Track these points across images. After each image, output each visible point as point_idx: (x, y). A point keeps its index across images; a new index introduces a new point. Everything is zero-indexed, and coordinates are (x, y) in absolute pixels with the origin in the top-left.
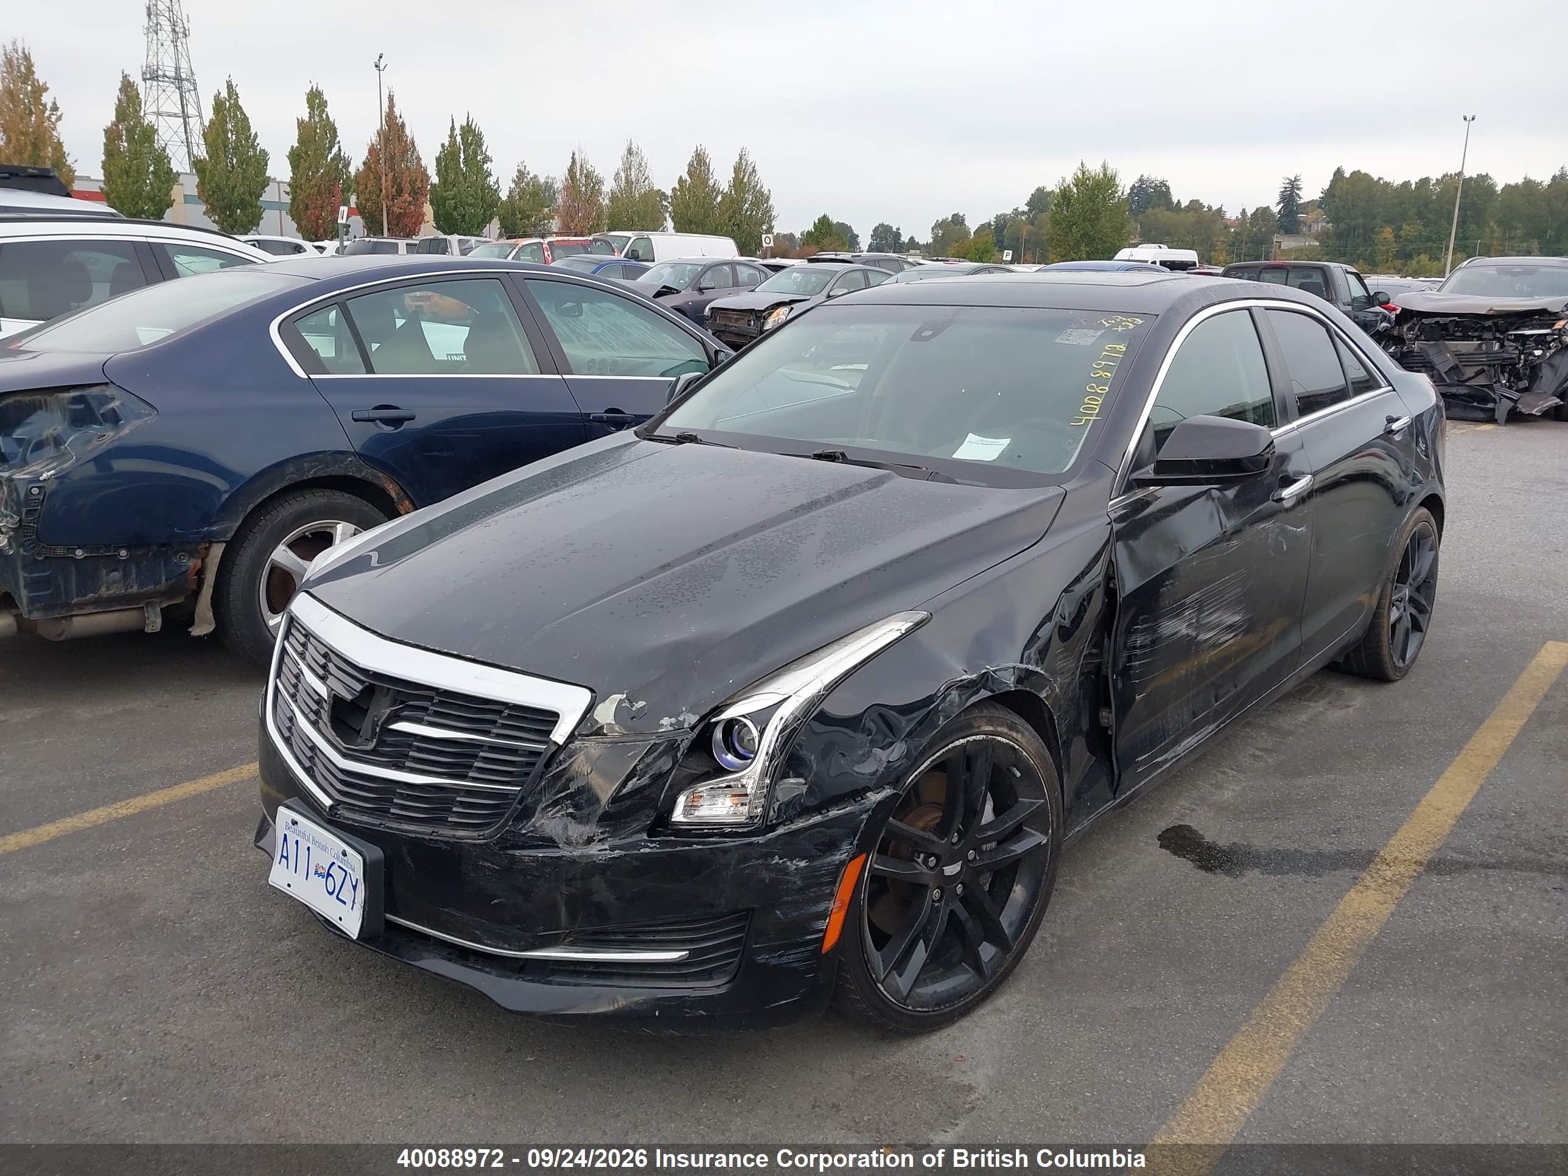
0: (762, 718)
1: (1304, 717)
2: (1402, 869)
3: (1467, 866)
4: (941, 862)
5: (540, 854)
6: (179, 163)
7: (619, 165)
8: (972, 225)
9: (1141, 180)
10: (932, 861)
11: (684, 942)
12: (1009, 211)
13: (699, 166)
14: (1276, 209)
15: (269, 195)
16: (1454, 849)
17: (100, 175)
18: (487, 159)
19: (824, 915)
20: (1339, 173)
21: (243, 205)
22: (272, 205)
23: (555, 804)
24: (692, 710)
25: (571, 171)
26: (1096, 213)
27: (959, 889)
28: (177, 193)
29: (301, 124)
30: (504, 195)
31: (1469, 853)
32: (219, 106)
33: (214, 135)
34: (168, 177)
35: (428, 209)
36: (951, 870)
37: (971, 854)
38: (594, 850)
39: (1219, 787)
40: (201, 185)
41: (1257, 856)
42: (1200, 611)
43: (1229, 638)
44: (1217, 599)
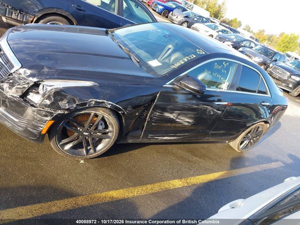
10: (81, 130)
19: (42, 127)
23: (7, 83)
27: (87, 138)
36: (85, 134)
38: (8, 94)
42: (179, 114)
43: (187, 124)
44: (185, 115)
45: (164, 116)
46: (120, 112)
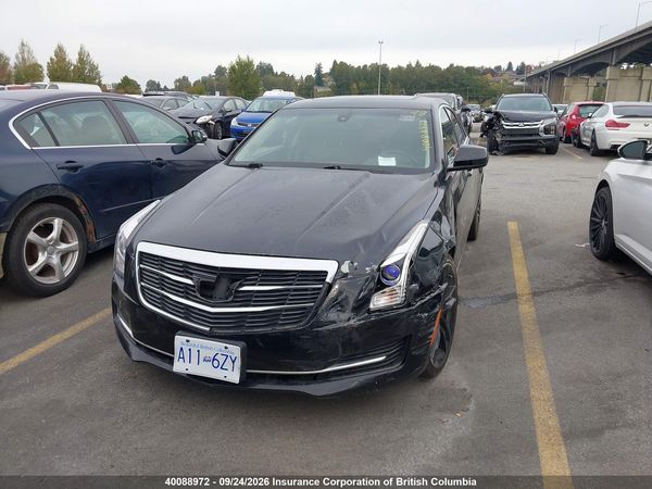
0: (400, 263)
5: (331, 327)
7: (17, 51)
8: (192, 81)
11: (385, 352)
12: (207, 75)
13: (60, 52)
14: (314, 76)
19: (432, 333)
20: (335, 62)
23: (333, 307)
38: (352, 322)
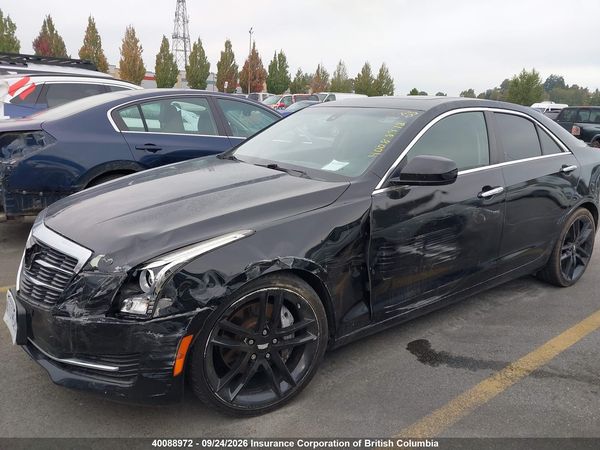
0: (156, 270)
1: (511, 299)
2: (518, 373)
3: (552, 375)
4: (256, 343)
5: (63, 318)
6: (181, 67)
7: (336, 69)
9: (551, 76)
10: (251, 342)
11: (117, 363)
12: (492, 88)
13: (366, 69)
15: (210, 78)
16: (550, 367)
17: (154, 71)
18: (287, 66)
19: (172, 360)
21: (200, 82)
22: (210, 82)
23: (72, 298)
24: (129, 265)
25: (318, 71)
26: (529, 90)
27: (268, 356)
28: (179, 78)
29: (222, 53)
30: (292, 80)
31: (556, 369)
32: (195, 46)
33: (193, 57)
34: (176, 72)
35: (265, 85)
36: (262, 347)
37: (275, 341)
38: (82, 319)
39: (452, 325)
40: (187, 75)
41: (451, 358)
42: (426, 243)
43: (447, 258)
44: (437, 239)
45: (398, 254)
46: (314, 272)
